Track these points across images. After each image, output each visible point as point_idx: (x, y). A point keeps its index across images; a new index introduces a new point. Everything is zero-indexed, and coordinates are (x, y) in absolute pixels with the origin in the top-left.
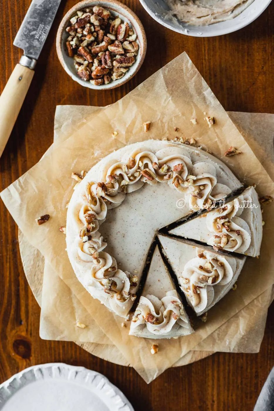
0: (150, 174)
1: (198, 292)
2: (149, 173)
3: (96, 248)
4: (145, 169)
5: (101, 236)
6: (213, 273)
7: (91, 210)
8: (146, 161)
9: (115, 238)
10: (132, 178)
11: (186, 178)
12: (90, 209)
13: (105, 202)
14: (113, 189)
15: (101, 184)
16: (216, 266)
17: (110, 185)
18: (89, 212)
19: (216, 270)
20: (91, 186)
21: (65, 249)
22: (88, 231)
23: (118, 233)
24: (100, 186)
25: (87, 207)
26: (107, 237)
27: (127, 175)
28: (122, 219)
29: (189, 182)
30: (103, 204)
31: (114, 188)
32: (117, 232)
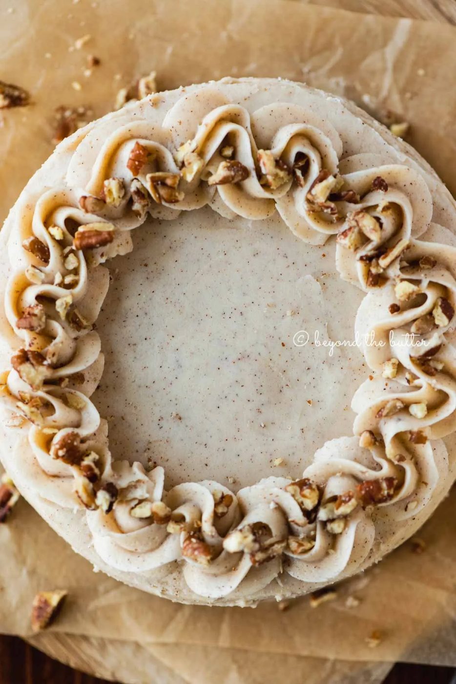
0: (96, 231)
1: (440, 367)
2: (89, 232)
3: (147, 496)
4: (76, 234)
5: (131, 465)
6: (432, 296)
7: (55, 431)
8: (60, 217)
9: (166, 438)
10: (68, 280)
11: (177, 165)
12: (48, 431)
13: (67, 387)
14: (54, 342)
15: (19, 357)
16: (423, 275)
17: (39, 341)
18: (57, 439)
19: (432, 284)
20: (6, 384)
21: (94, 573)
22: (93, 478)
23: (163, 423)
24: (21, 363)
25: (40, 433)
26: (146, 454)
27: (52, 283)
28: (139, 387)
29: (190, 163)
30: (67, 395)
31: (54, 338)
32: (157, 422)
